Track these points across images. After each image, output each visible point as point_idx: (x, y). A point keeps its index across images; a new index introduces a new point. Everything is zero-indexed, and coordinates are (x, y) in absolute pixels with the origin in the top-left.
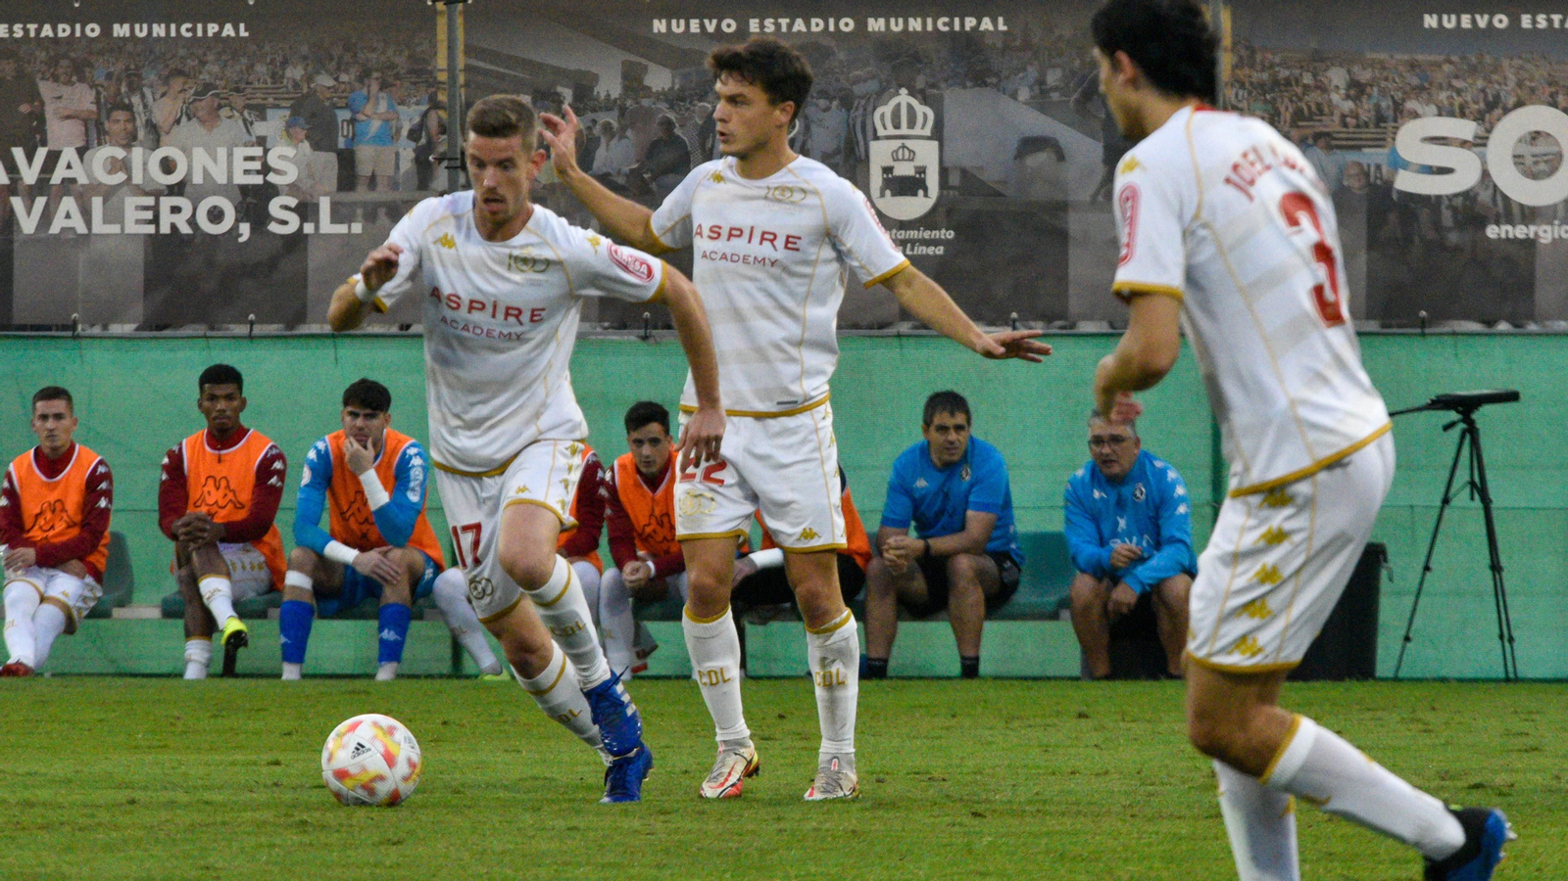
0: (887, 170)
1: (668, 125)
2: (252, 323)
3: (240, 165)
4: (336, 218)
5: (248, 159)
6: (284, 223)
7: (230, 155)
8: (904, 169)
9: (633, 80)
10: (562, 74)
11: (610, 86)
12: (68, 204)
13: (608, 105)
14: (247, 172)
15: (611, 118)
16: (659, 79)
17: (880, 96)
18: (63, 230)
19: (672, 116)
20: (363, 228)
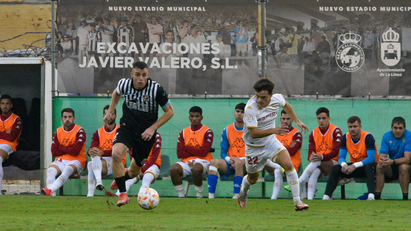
0: (386, 51)
1: (324, 37)
2: (206, 94)
3: (204, 48)
4: (230, 64)
5: (206, 46)
6: (216, 65)
7: (201, 45)
8: (391, 51)
9: (314, 25)
10: (294, 23)
11: (307, 26)
12: (155, 59)
13: (307, 32)
14: (205, 50)
15: (308, 35)
16: (321, 24)
17: (384, 30)
18: (154, 67)
19: (325, 35)
20: (238, 67)
